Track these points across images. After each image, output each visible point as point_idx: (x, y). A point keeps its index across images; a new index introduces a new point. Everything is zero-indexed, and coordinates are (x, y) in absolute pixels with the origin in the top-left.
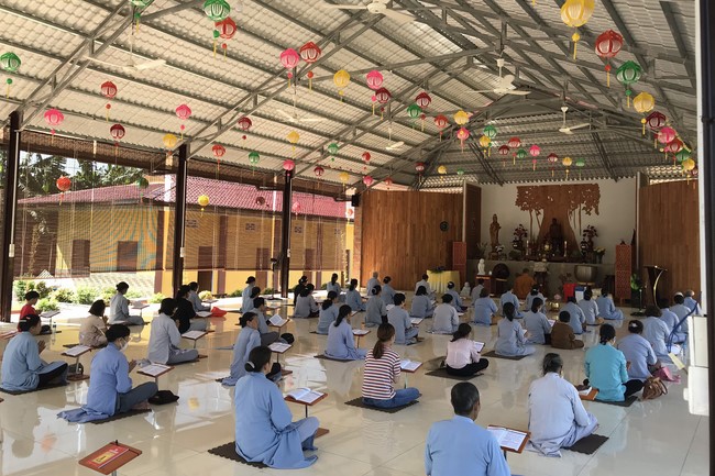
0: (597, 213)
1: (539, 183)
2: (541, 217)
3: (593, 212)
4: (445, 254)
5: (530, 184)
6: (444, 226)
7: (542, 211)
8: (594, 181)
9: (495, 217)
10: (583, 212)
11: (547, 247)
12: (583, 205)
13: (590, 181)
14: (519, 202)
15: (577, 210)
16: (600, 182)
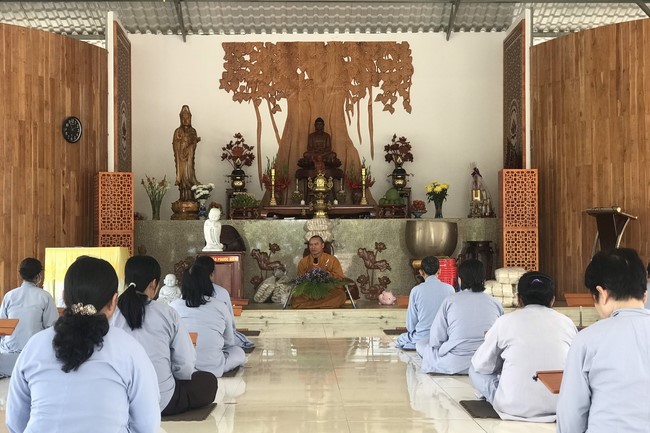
0: (408, 107)
1: (275, 38)
2: (281, 118)
3: (399, 104)
4: (75, 208)
5: (253, 38)
6: (70, 130)
7: (283, 103)
8: (398, 37)
9: (185, 115)
10: (378, 106)
11: (320, 183)
12: (377, 91)
13: (388, 37)
14: (228, 82)
15: (364, 102)
16: (411, 38)
